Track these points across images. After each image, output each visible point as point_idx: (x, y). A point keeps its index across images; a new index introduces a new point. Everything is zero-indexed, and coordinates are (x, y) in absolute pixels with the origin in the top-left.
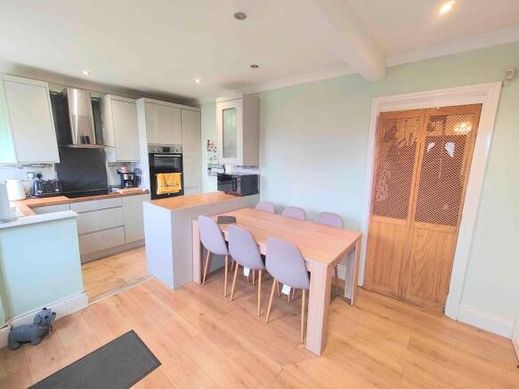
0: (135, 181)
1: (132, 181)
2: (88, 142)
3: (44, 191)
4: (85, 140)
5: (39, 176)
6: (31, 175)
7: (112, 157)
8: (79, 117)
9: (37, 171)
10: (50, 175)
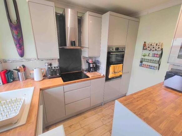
0: (96, 68)
1: (94, 68)
2: (75, 45)
3: (52, 75)
4: (73, 43)
5: (51, 65)
6: (47, 64)
7: (86, 54)
8: (70, 28)
9: (50, 62)
10: (56, 64)
